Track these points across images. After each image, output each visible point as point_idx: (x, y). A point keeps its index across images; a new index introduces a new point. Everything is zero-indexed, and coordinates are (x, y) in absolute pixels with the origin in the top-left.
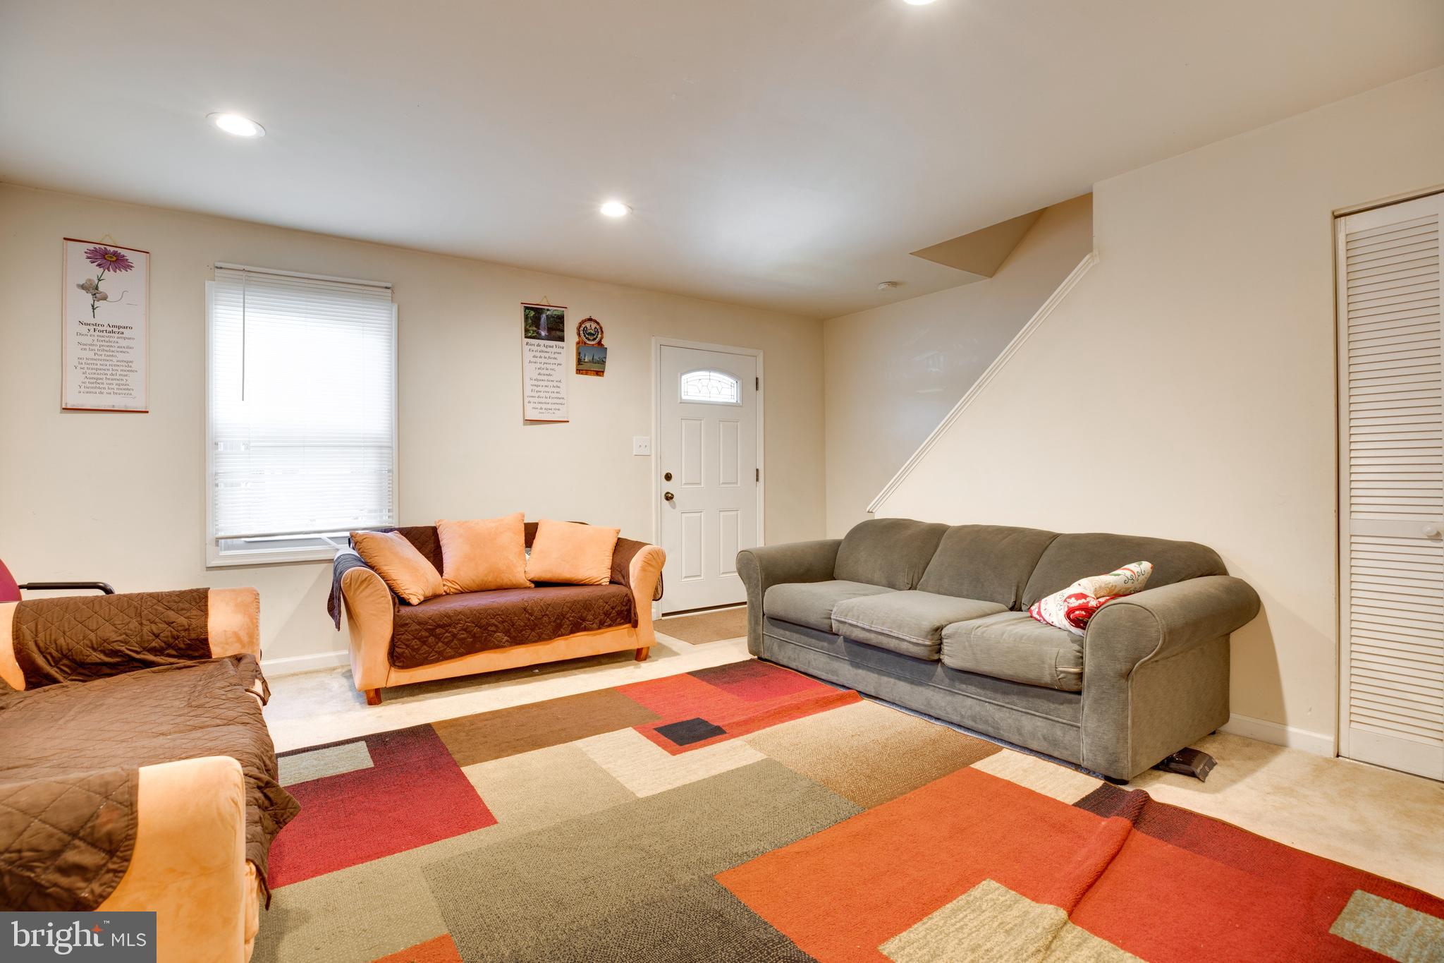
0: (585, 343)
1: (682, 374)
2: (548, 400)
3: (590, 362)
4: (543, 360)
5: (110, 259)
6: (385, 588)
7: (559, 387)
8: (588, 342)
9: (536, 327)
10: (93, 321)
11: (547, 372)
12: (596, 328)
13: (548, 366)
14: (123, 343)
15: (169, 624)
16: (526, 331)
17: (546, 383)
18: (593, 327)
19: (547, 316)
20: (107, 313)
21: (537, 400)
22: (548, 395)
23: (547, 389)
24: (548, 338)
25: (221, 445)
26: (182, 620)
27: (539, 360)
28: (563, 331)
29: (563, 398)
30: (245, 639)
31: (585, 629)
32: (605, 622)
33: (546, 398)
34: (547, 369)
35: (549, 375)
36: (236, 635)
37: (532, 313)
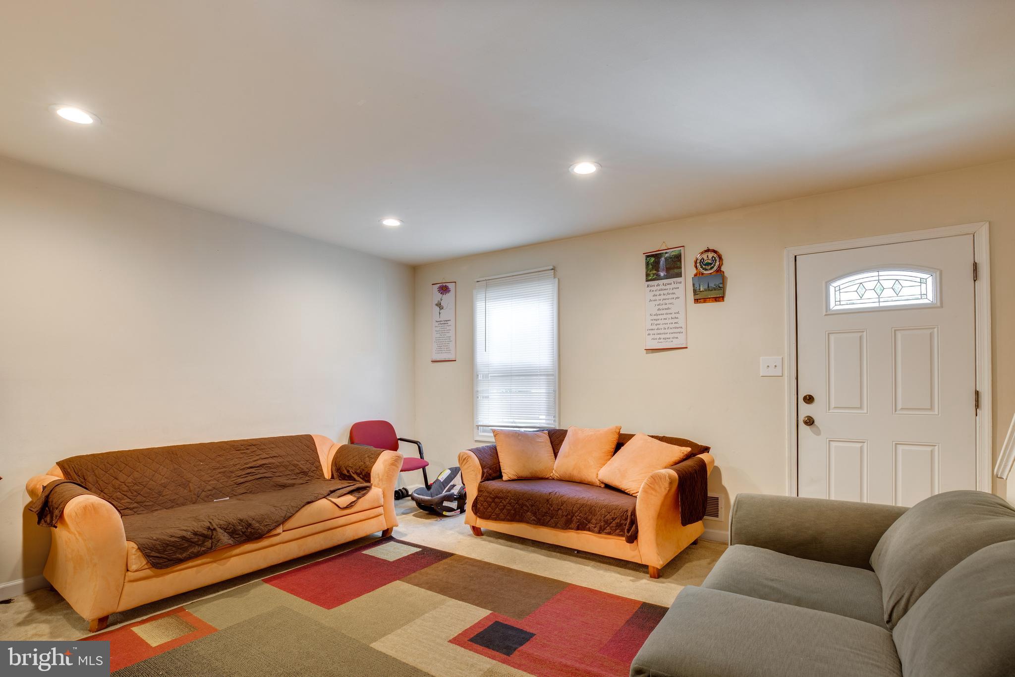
0: (702, 274)
1: (828, 283)
2: (666, 331)
3: (706, 290)
4: (662, 297)
5: (444, 289)
7: (677, 318)
8: (705, 272)
9: (656, 270)
10: (440, 319)
11: (666, 307)
12: (713, 257)
13: (667, 301)
14: (447, 328)
16: (647, 275)
17: (665, 316)
18: (710, 257)
19: (665, 258)
20: (443, 315)
21: (656, 332)
22: (666, 326)
23: (666, 321)
24: (667, 277)
27: (658, 298)
28: (680, 268)
29: (681, 328)
31: (589, 530)
32: (604, 529)
33: (665, 329)
34: (666, 304)
35: (668, 309)
37: (653, 259)
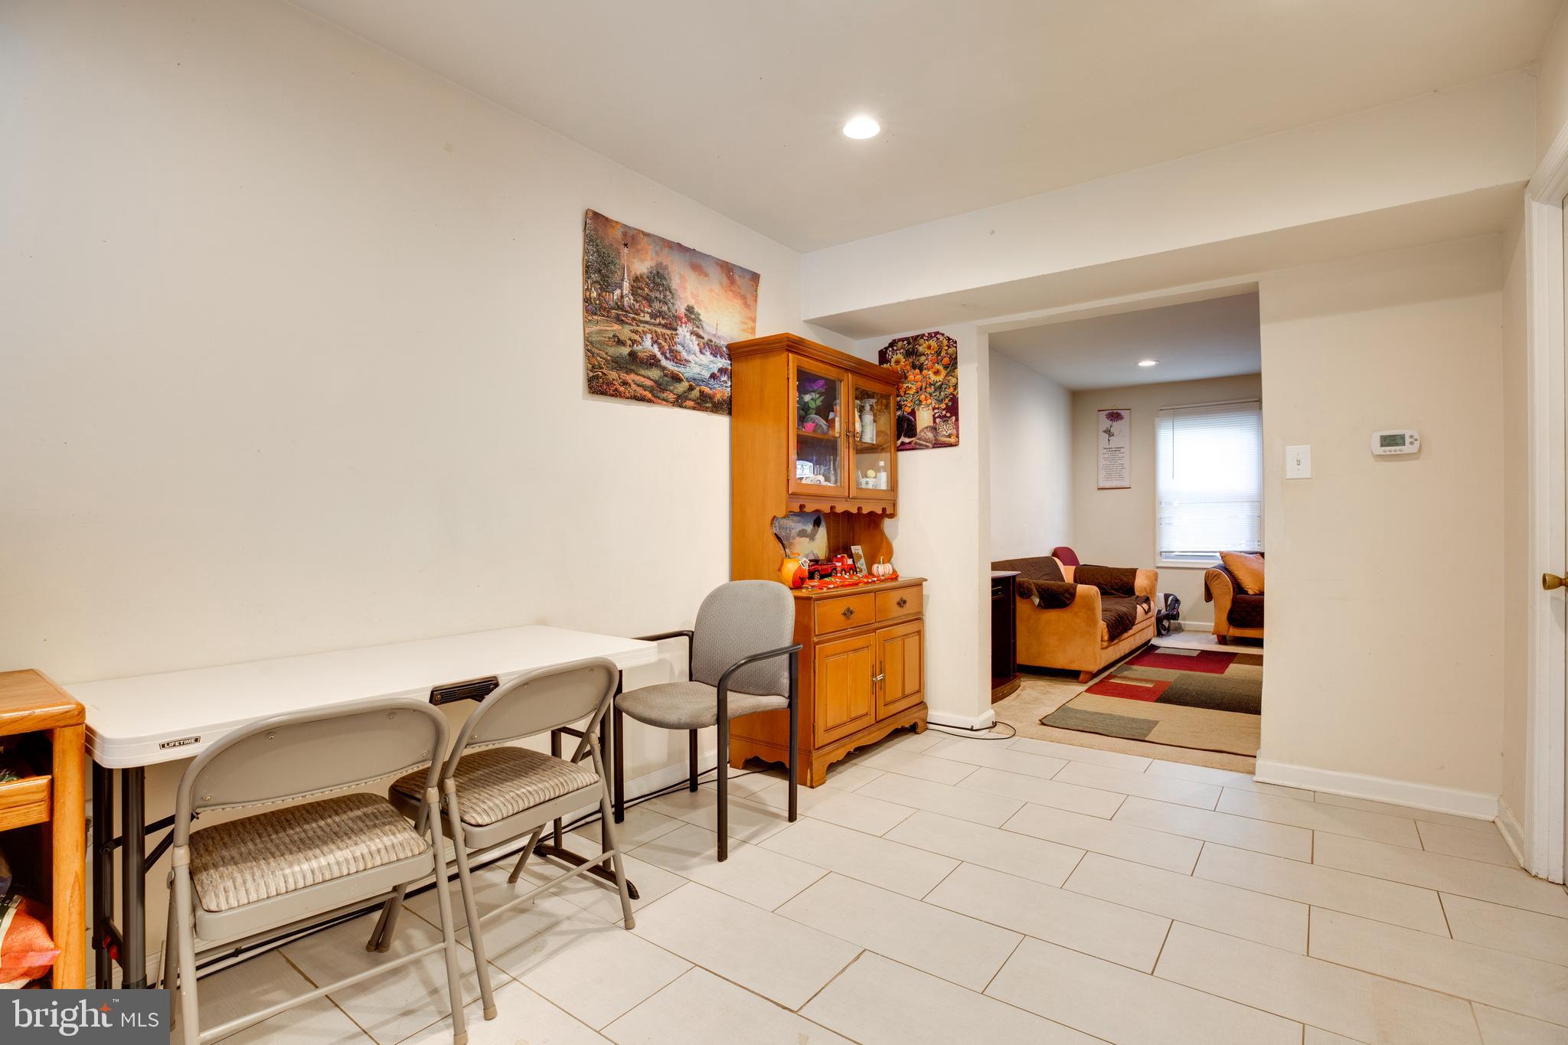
5: (1115, 416)
6: (1228, 582)
10: (1108, 447)
14: (1120, 455)
15: (1121, 580)
20: (1115, 442)
25: (1163, 503)
26: (1126, 579)
30: (1149, 591)
36: (1145, 588)
